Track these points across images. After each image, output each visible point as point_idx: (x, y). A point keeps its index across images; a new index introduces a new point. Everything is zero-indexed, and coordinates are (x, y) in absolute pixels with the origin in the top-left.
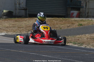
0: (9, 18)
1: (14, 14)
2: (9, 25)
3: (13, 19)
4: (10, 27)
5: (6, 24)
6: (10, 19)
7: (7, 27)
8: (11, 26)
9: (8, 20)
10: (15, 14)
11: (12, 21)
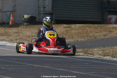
0: (31, 25)
1: (37, 20)
2: (31, 34)
3: (35, 26)
4: (33, 37)
5: (28, 32)
6: (33, 25)
7: (29, 36)
8: (33, 34)
9: (30, 28)
10: (39, 20)
11: (36, 28)
